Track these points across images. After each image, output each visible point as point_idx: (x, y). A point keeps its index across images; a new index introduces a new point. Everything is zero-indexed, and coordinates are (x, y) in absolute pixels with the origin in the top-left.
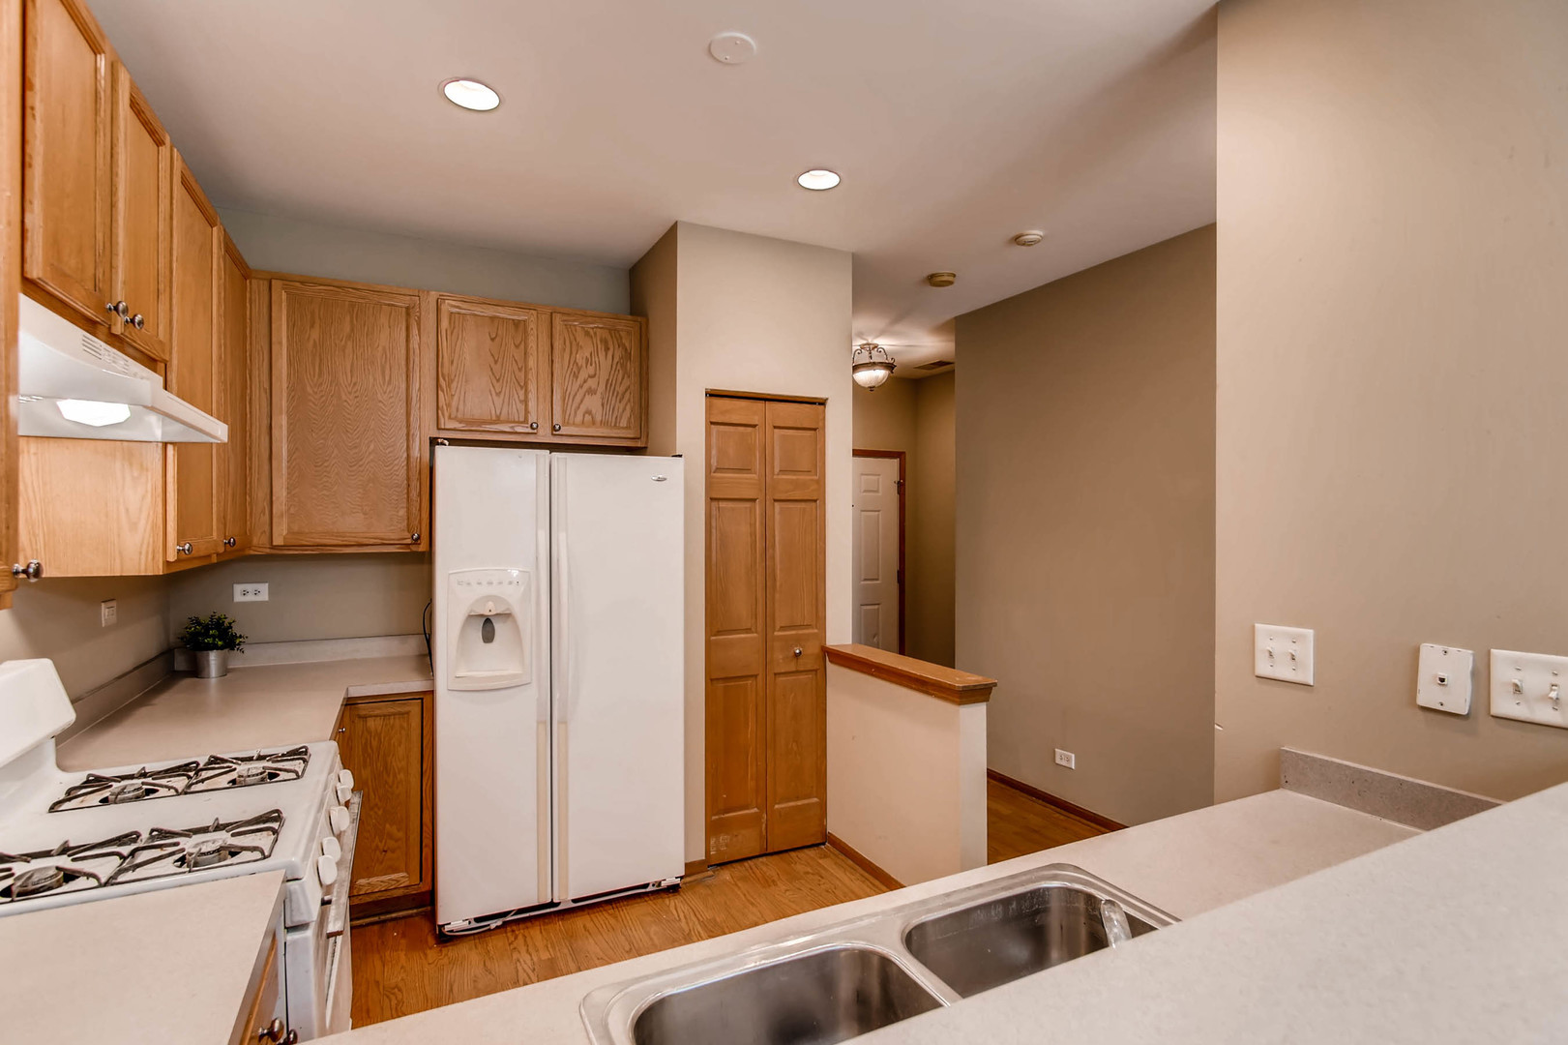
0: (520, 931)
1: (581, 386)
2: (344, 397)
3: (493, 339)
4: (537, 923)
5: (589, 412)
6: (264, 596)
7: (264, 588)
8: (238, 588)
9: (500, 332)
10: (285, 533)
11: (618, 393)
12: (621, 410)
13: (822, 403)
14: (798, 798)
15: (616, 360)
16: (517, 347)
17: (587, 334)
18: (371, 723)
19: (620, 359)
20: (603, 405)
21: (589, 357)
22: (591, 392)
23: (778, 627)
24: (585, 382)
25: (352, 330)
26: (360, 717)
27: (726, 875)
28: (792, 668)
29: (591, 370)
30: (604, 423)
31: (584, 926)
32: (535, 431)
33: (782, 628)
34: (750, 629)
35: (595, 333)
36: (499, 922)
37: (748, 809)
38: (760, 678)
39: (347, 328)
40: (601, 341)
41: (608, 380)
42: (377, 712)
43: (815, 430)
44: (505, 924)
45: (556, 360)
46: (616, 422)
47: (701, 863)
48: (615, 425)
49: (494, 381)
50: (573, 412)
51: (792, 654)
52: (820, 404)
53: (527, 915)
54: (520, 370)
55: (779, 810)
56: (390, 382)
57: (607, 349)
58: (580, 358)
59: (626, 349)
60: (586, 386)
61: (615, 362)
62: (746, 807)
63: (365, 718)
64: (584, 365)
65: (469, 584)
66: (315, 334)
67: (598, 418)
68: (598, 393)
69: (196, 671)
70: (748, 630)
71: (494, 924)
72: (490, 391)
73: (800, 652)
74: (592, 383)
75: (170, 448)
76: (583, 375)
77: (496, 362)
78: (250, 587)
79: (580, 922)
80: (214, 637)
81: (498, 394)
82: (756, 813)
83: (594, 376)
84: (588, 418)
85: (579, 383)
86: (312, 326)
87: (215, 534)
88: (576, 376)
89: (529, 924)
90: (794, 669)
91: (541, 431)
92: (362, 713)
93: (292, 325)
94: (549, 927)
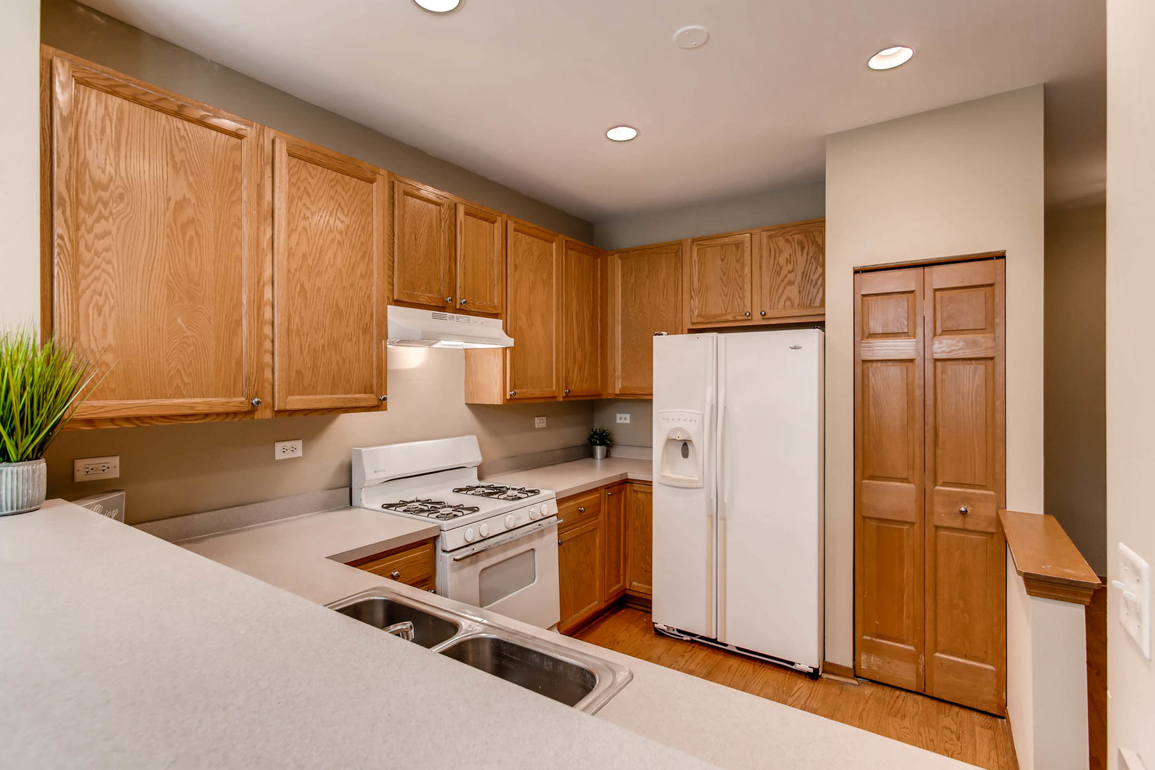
0: (697, 649)
1: (783, 281)
2: (645, 311)
3: (722, 260)
4: (710, 650)
5: (789, 299)
6: (628, 421)
7: (628, 416)
8: (618, 416)
9: (727, 254)
10: (620, 387)
11: (812, 280)
12: (814, 294)
13: (1001, 256)
14: (965, 657)
15: (811, 255)
16: (737, 261)
17: (787, 241)
18: (640, 495)
19: (814, 254)
20: (800, 292)
21: (788, 257)
22: (791, 283)
23: (940, 480)
24: (786, 276)
25: (649, 273)
26: (634, 491)
27: (868, 690)
28: (958, 523)
29: (790, 267)
30: (801, 305)
31: (731, 666)
32: (750, 318)
33: (945, 484)
34: (907, 479)
35: (793, 239)
36: (688, 638)
37: (902, 643)
38: (917, 526)
39: (646, 273)
40: (798, 243)
41: (804, 272)
42: (642, 490)
43: (992, 285)
44: (692, 641)
45: (764, 265)
46: (810, 304)
47: (847, 669)
48: (810, 306)
49: (724, 287)
50: (776, 301)
51: (956, 510)
52: (998, 258)
53: (707, 642)
54: (740, 277)
55: (941, 660)
56: (666, 299)
57: (803, 248)
58: (782, 260)
59: (819, 245)
60: (786, 280)
61: (809, 258)
62: (902, 642)
63: (636, 492)
64: (785, 265)
65: (668, 419)
66: (632, 279)
67: (796, 302)
68: (796, 284)
69: (592, 455)
70: (905, 480)
71: (686, 638)
72: (721, 294)
73: (966, 511)
74: (791, 277)
75: (508, 351)
76: (784, 272)
77: (724, 274)
78: (623, 416)
79: (733, 662)
80: (597, 439)
81: (726, 296)
82: (911, 650)
83: (792, 271)
84: (788, 303)
85: (780, 279)
86: (631, 275)
87: (554, 388)
88: (779, 274)
89: (705, 648)
90: (961, 527)
91: (755, 317)
92: (635, 488)
93: (623, 276)
94: (712, 655)
